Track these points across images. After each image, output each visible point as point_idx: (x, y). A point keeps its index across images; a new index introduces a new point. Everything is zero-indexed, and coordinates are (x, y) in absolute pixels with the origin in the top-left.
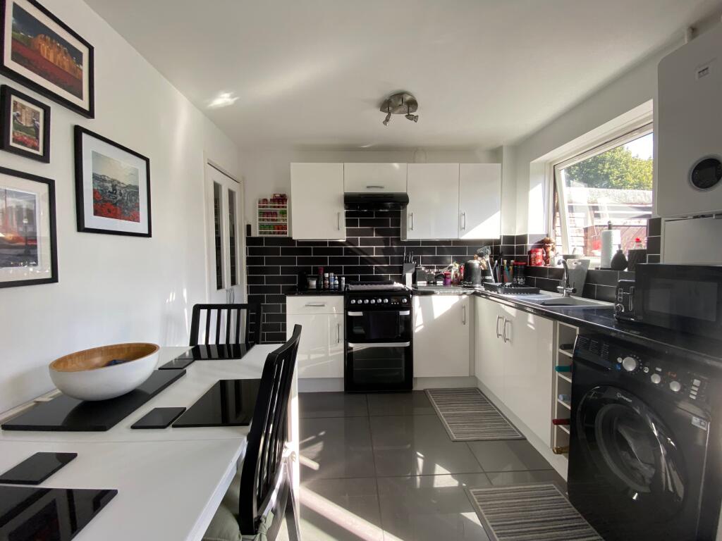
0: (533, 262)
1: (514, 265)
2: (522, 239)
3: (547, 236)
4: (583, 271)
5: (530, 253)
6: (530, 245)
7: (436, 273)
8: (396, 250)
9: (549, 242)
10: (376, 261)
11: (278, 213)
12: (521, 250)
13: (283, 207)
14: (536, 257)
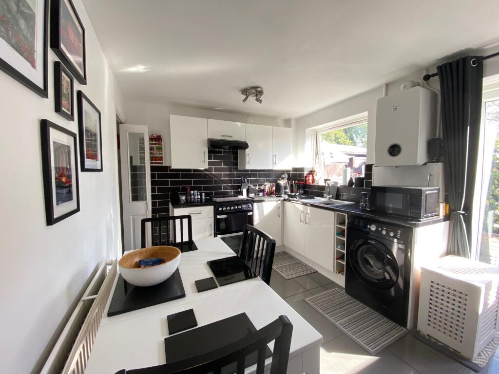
0: (307, 182)
1: (297, 184)
2: (302, 170)
3: (313, 168)
4: (335, 187)
5: (306, 177)
6: (306, 173)
7: (259, 188)
8: (236, 175)
9: (314, 171)
10: (224, 182)
11: (155, 148)
12: (301, 175)
13: (159, 144)
14: (309, 179)
